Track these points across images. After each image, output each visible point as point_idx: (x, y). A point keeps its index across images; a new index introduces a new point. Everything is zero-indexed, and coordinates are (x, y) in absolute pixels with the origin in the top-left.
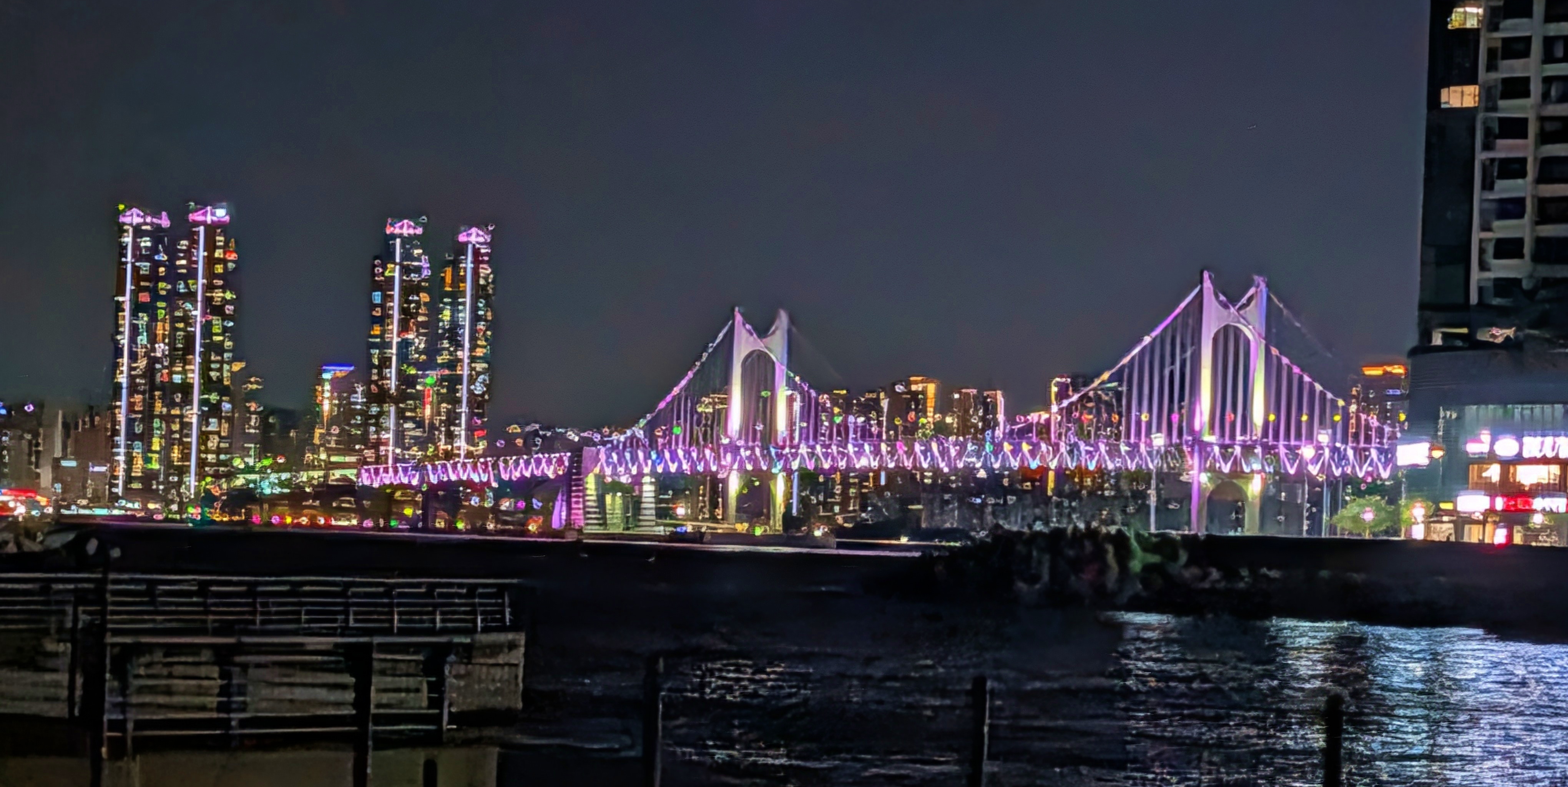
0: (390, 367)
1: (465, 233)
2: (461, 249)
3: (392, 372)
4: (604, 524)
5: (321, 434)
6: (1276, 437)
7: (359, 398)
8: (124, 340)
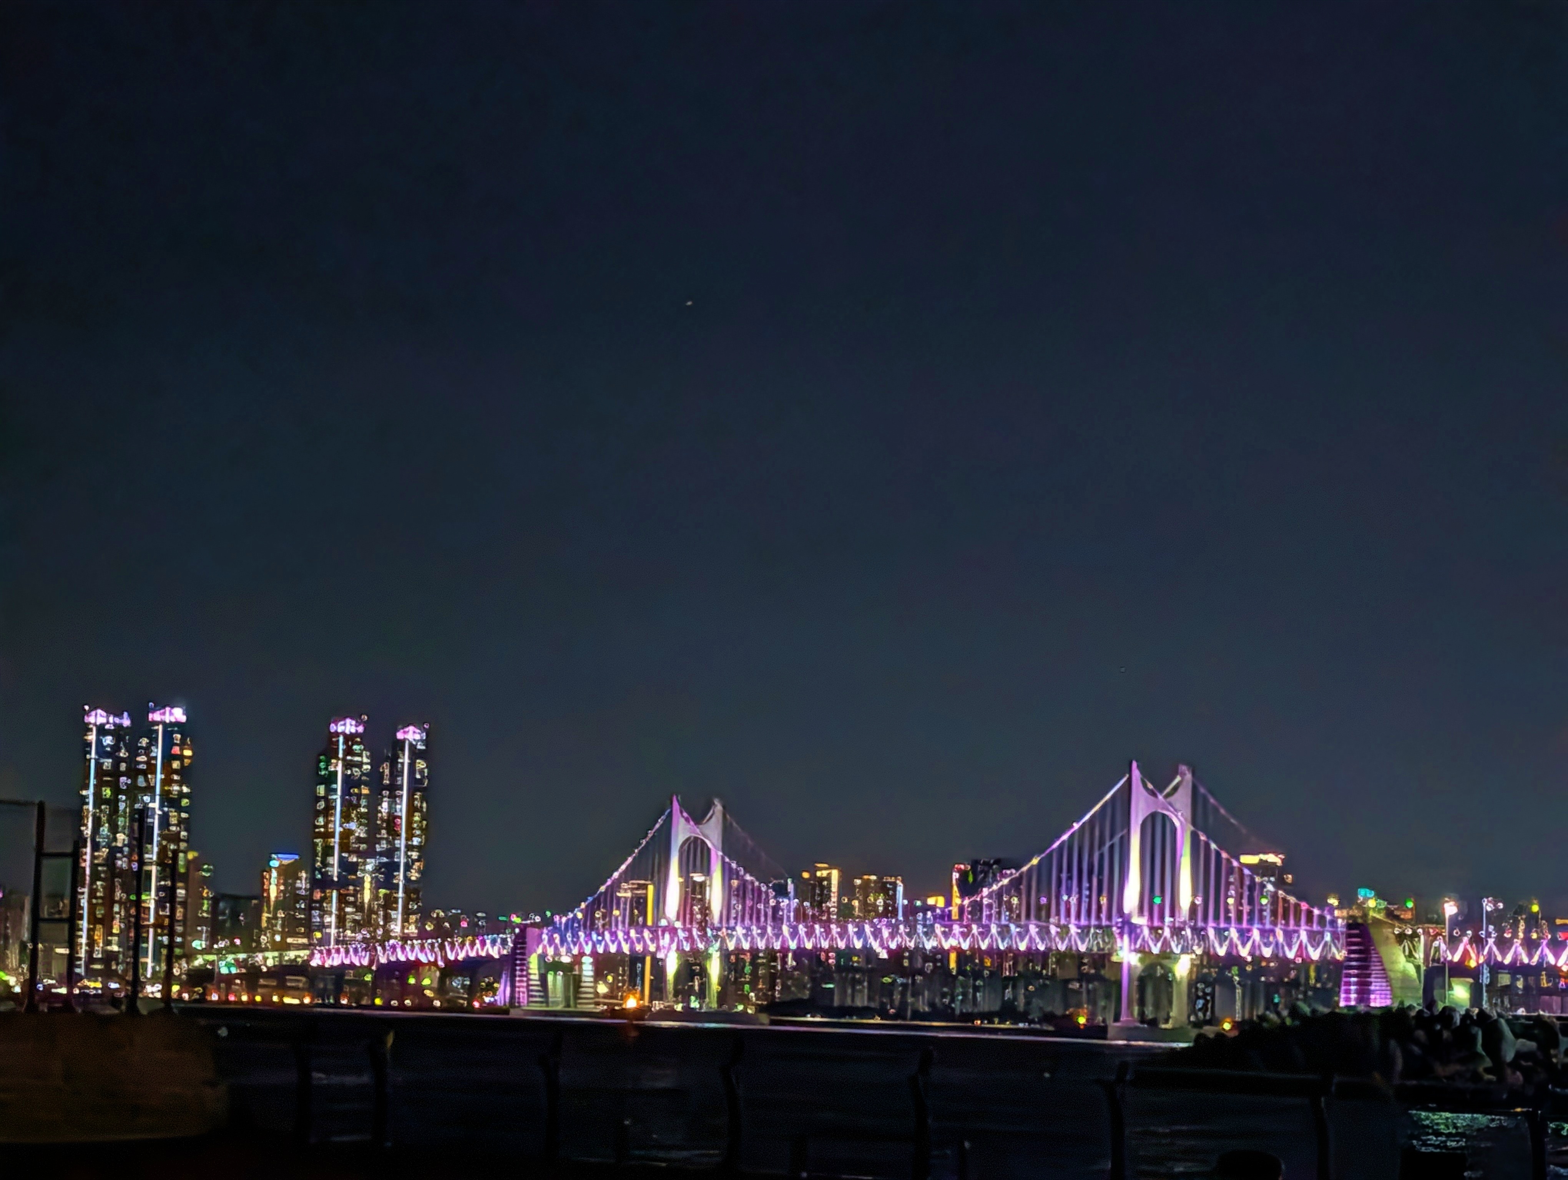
0: (333, 855)
1: (402, 731)
2: (400, 745)
3: (334, 860)
4: (547, 1003)
5: (268, 918)
6: (1205, 919)
7: (302, 884)
8: (88, 831)
